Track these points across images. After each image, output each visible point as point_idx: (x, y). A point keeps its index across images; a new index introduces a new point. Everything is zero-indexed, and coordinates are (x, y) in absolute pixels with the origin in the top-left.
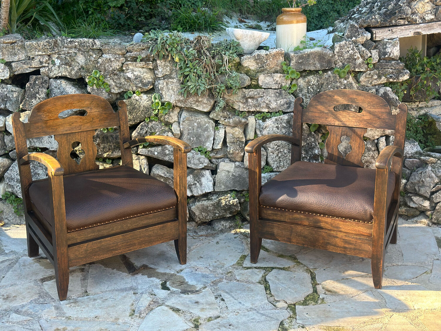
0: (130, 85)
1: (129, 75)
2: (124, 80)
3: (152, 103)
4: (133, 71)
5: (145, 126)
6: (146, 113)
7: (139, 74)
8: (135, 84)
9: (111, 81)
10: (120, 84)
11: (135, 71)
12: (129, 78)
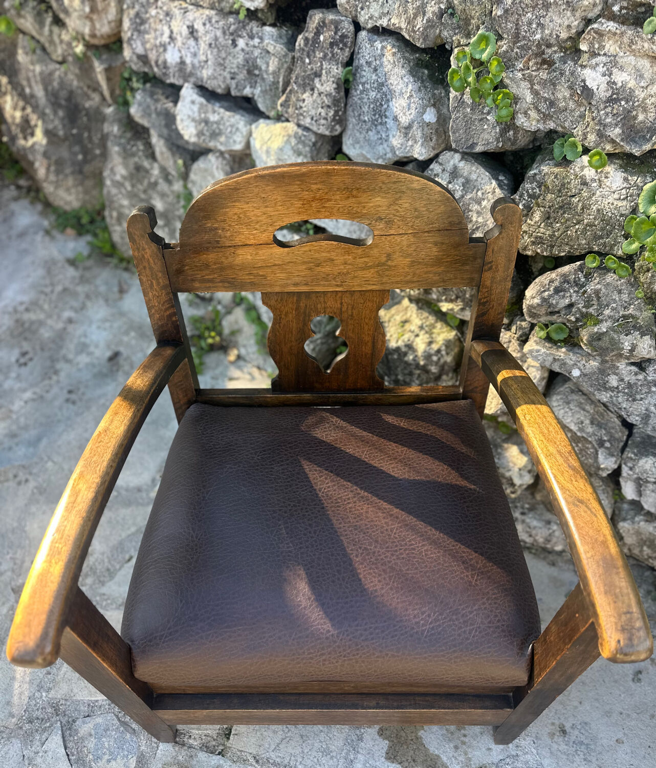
0: (582, 116)
1: (594, 78)
2: (567, 94)
3: (634, 211)
4: (613, 63)
5: (576, 283)
6: (596, 238)
7: (632, 84)
8: (600, 122)
9: (525, 85)
10: (552, 104)
11: (621, 69)
12: (587, 92)
